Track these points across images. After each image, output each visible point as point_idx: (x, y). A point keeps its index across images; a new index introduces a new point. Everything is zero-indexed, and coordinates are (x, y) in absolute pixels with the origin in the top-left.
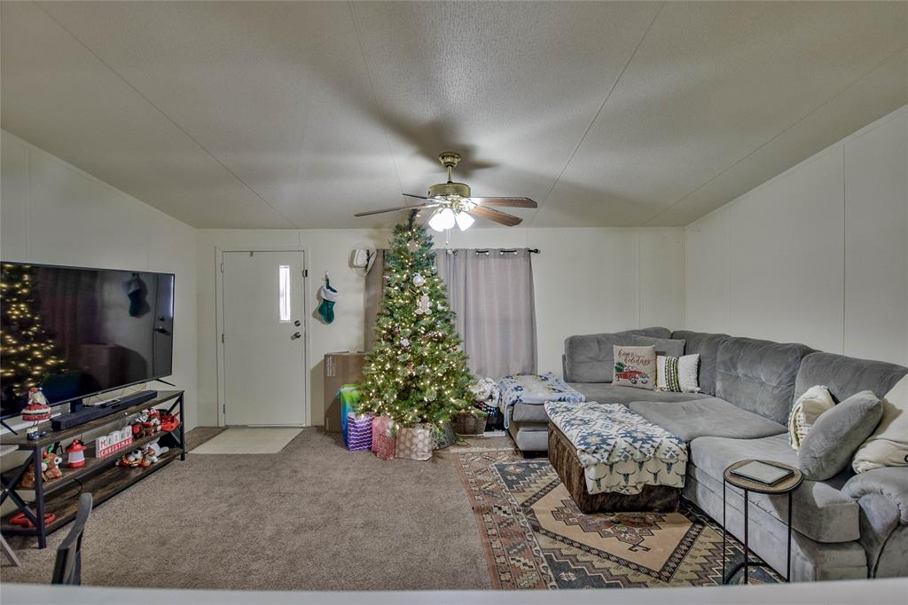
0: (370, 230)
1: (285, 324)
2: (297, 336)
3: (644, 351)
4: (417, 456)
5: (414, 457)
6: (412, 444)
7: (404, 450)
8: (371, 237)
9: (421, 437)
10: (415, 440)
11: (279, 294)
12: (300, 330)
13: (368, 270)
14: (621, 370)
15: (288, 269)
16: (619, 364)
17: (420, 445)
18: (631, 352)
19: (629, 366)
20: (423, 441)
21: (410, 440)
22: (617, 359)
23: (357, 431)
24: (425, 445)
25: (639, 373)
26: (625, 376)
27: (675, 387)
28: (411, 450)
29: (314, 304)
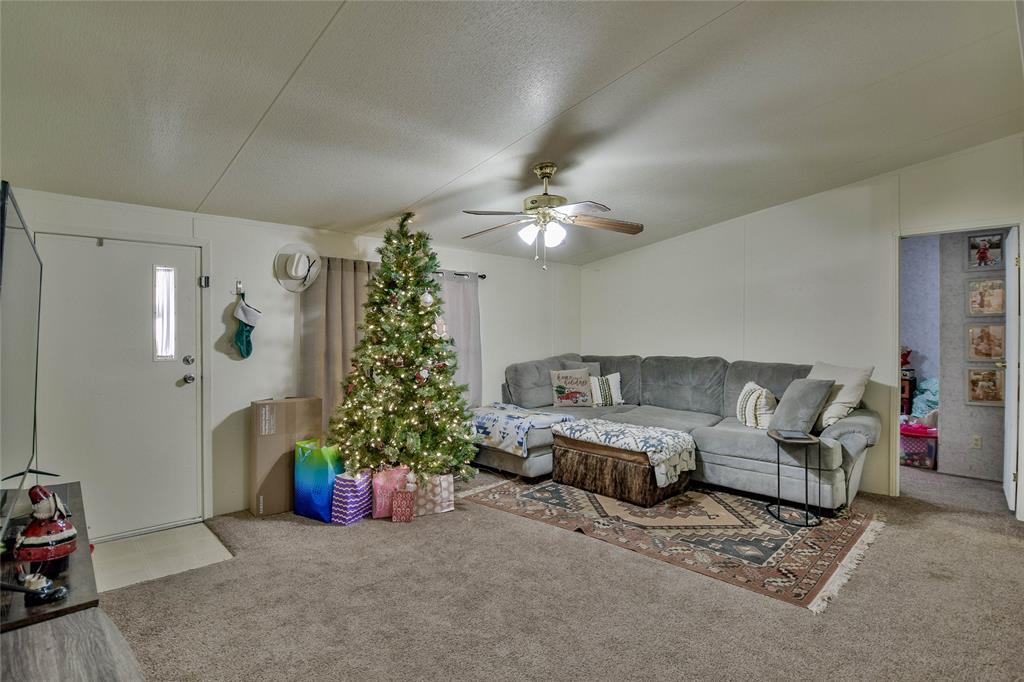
0: (303, 228)
1: (166, 361)
2: (186, 380)
3: (579, 372)
4: (442, 508)
5: (438, 510)
6: (435, 495)
7: (424, 506)
8: (306, 239)
9: (444, 484)
10: (438, 490)
11: (154, 313)
12: (192, 370)
13: (308, 283)
14: (563, 393)
15: (172, 274)
16: (560, 387)
17: (445, 494)
18: (569, 375)
19: (570, 388)
20: (447, 489)
21: (432, 491)
22: (556, 383)
23: (357, 496)
24: (450, 493)
25: (580, 393)
26: (567, 398)
27: (608, 402)
28: (434, 503)
29: (217, 329)
